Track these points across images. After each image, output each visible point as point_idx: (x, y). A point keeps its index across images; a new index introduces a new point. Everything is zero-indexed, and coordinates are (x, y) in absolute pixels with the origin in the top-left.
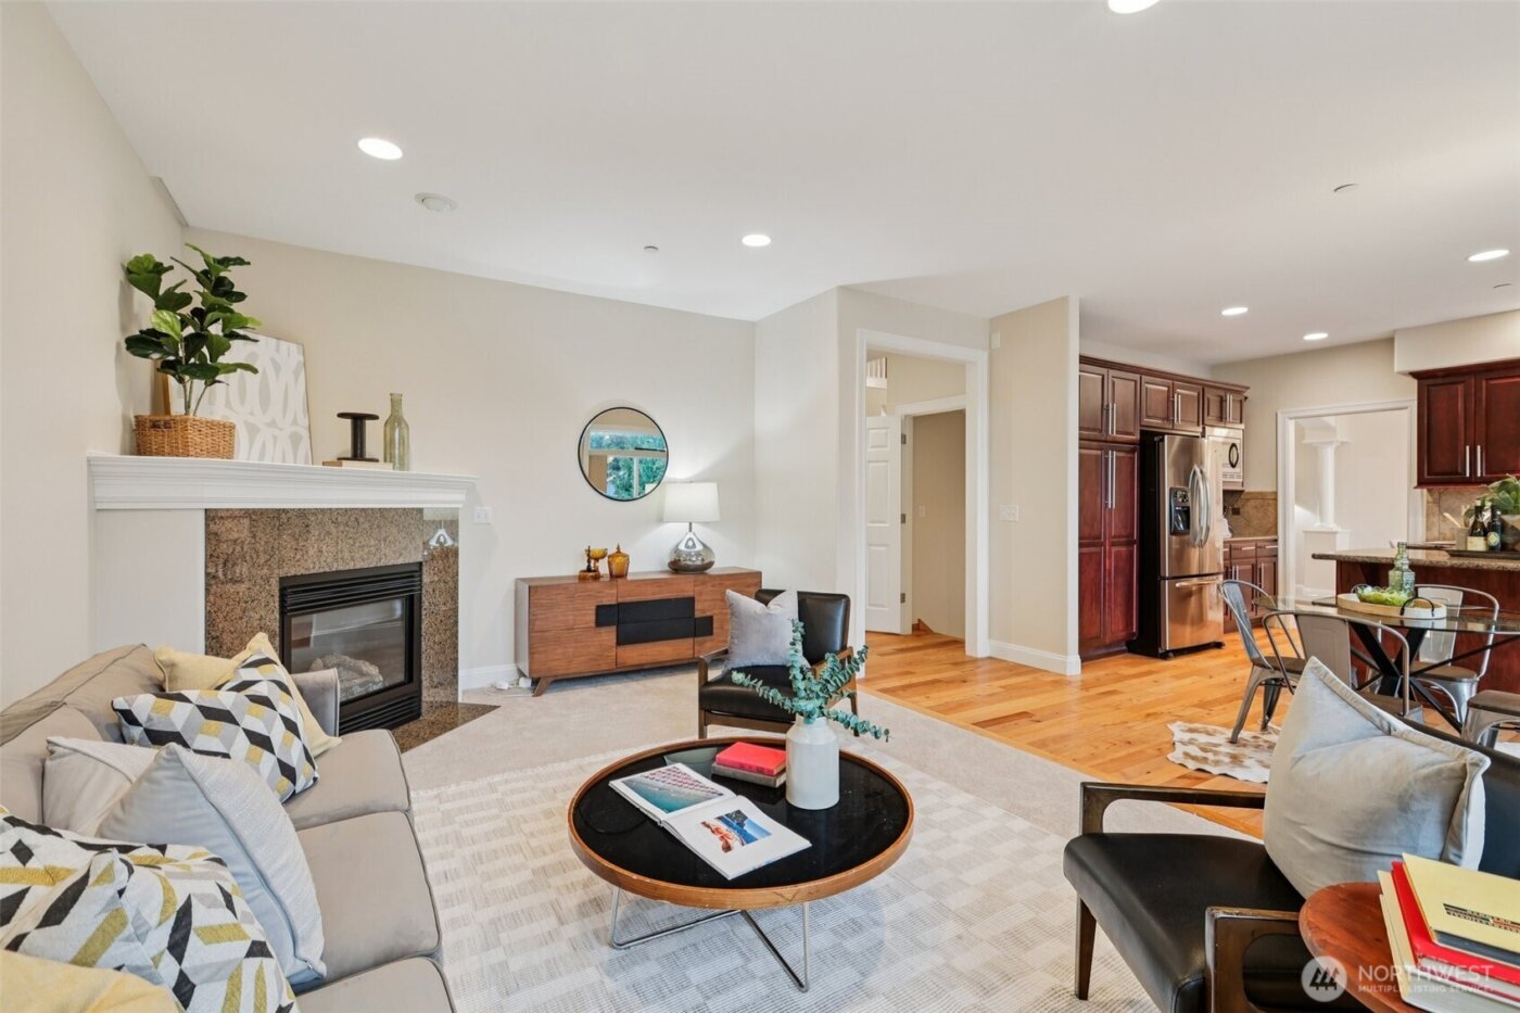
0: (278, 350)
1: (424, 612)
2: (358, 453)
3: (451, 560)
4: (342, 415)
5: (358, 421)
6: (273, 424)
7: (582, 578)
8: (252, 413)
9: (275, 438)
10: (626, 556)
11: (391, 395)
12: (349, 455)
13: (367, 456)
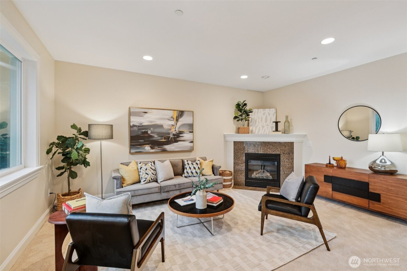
0: (270, 111)
1: (281, 166)
2: (277, 130)
3: (291, 155)
4: (273, 122)
5: (277, 123)
6: (268, 125)
7: (327, 165)
8: (263, 124)
9: (268, 128)
10: (344, 161)
11: (286, 116)
12: (275, 130)
13: (278, 130)
